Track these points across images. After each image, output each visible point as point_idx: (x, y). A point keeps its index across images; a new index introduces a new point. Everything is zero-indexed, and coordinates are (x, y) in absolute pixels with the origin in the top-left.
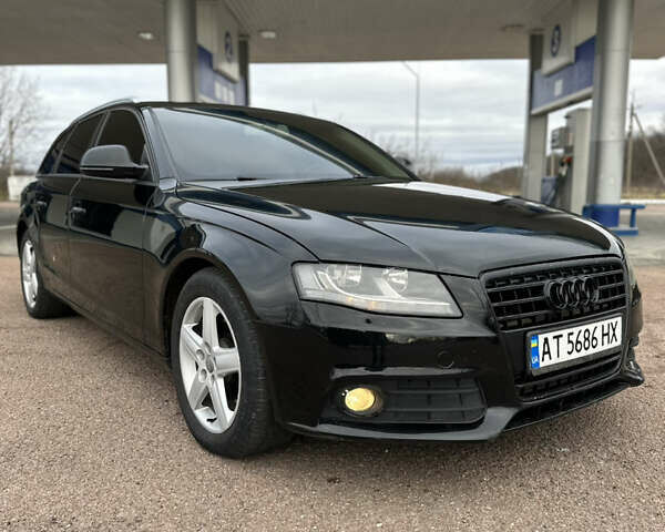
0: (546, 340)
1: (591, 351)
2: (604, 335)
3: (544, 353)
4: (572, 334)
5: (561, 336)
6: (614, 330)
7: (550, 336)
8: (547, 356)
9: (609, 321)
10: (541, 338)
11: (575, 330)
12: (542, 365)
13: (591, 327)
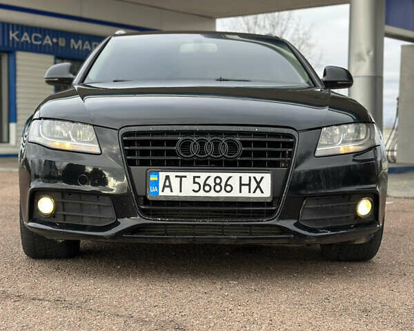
0: (167, 178)
1: (223, 194)
2: (241, 185)
3: (165, 186)
4: (199, 177)
5: (185, 177)
6: (258, 183)
7: (172, 175)
8: (167, 190)
9: (252, 175)
10: (162, 175)
11: (204, 175)
12: (161, 193)
13: (224, 176)
